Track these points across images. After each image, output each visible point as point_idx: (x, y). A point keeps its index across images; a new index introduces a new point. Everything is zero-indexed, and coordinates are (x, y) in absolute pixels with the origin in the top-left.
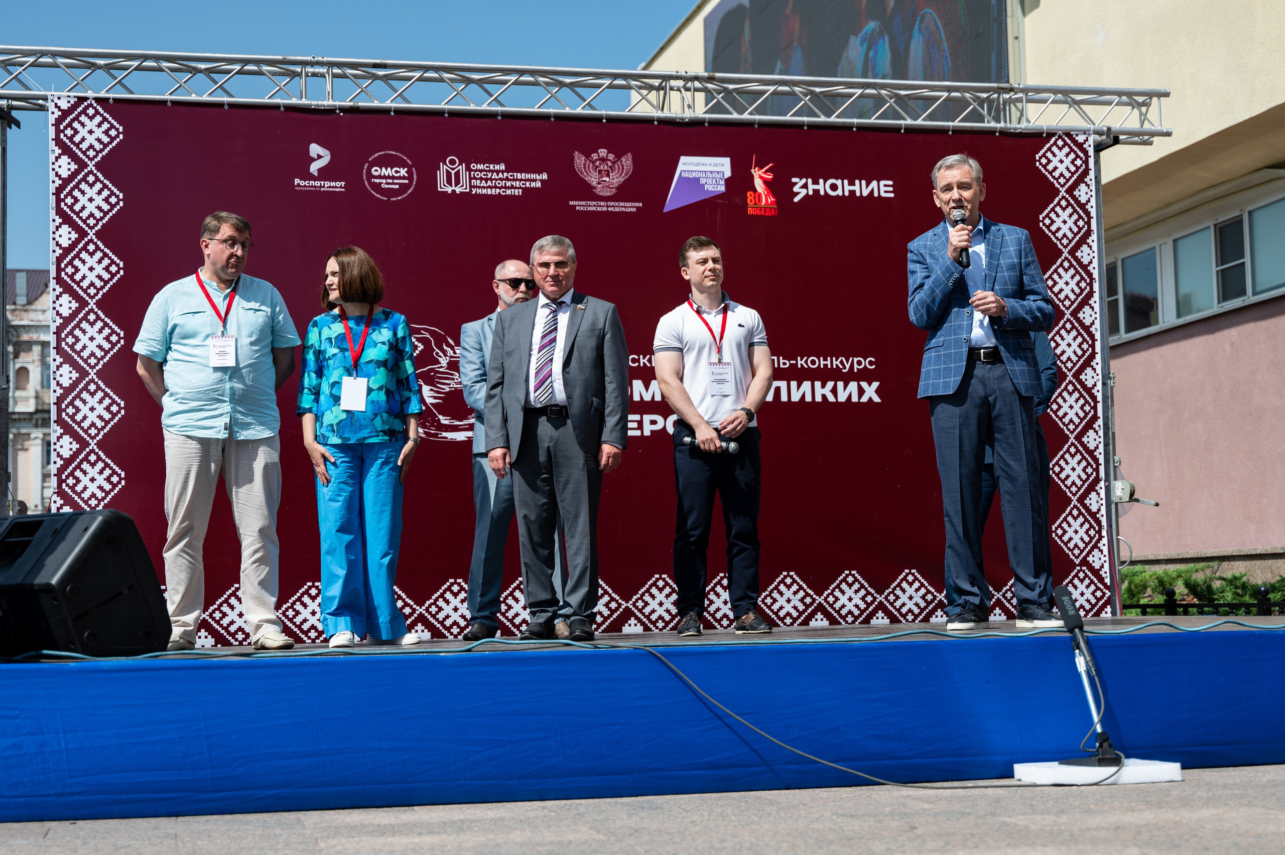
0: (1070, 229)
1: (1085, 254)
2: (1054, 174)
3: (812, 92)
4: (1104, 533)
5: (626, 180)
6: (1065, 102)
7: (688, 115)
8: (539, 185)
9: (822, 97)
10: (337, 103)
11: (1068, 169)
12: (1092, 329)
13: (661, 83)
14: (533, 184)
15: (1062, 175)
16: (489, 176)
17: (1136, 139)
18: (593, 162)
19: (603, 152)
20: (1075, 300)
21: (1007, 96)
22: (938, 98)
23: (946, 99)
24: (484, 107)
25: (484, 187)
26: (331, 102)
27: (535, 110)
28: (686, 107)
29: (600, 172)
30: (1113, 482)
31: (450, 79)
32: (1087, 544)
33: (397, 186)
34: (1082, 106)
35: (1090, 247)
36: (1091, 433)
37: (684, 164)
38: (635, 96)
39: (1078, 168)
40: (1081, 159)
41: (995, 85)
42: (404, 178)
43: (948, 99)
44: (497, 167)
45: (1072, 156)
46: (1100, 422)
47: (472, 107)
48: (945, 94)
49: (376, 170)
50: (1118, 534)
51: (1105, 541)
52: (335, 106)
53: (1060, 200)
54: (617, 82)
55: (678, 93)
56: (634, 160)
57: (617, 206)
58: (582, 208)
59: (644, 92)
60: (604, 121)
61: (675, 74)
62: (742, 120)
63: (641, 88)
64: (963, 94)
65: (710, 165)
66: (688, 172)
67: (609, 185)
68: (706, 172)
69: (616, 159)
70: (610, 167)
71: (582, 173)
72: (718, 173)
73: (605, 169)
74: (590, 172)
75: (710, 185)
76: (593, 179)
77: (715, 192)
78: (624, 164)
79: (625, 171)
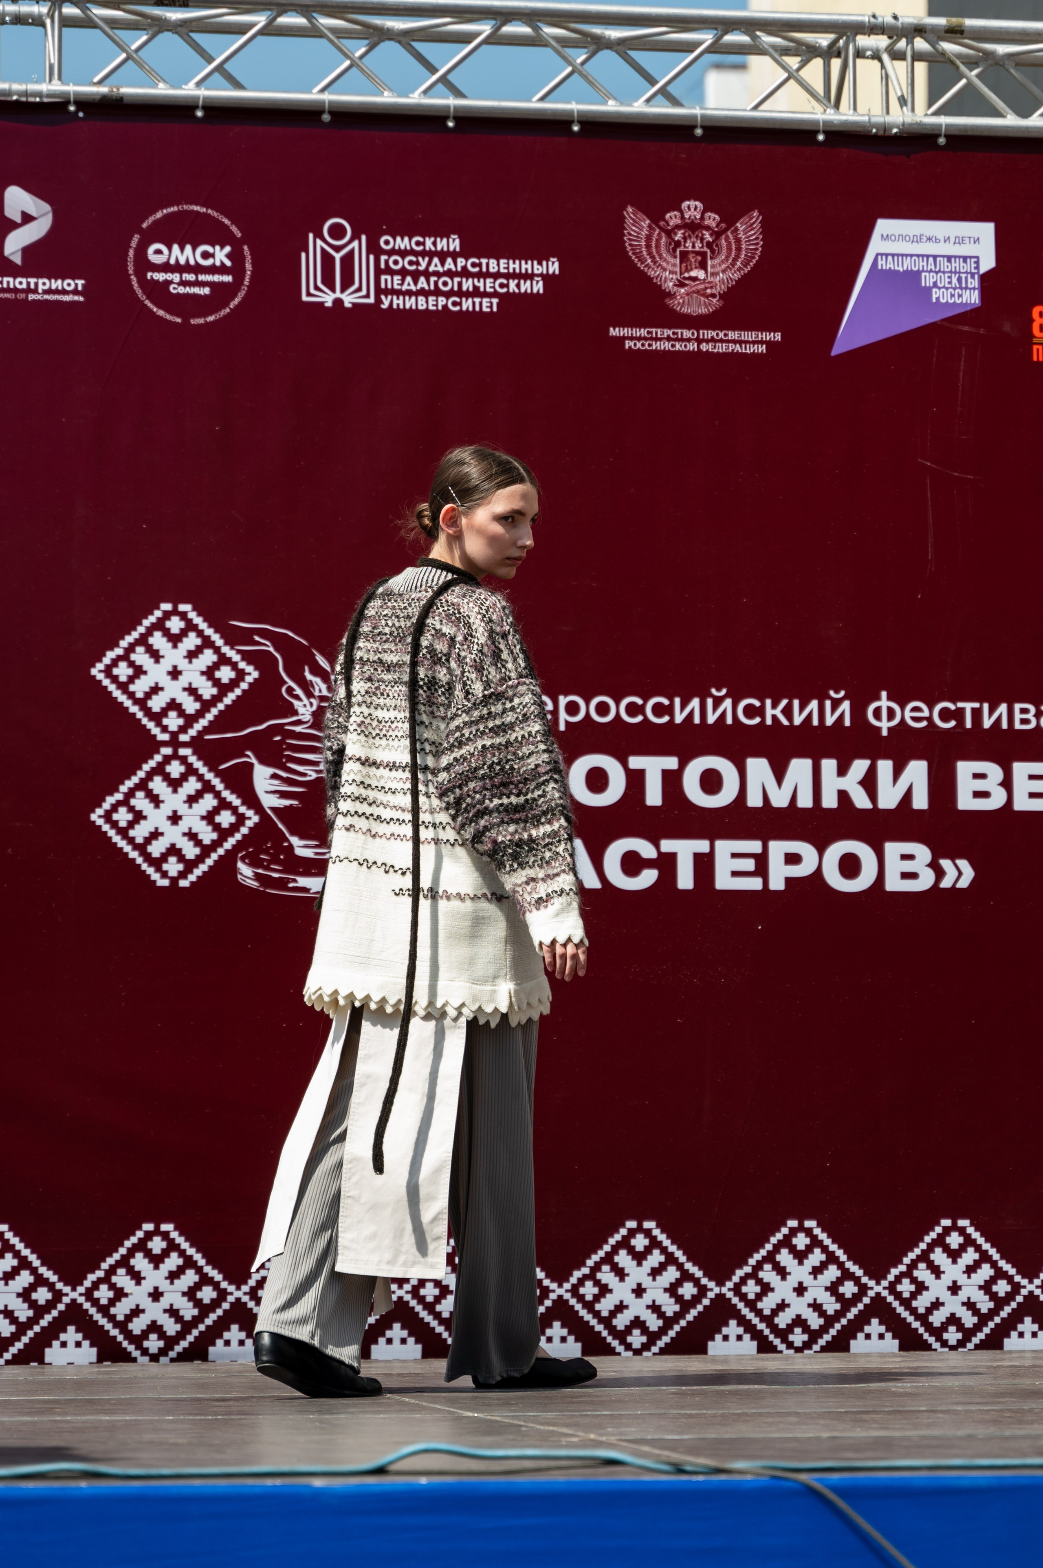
5: (744, 277)
7: (898, 118)
8: (538, 287)
10: (71, 88)
13: (834, 44)
14: (525, 286)
16: (422, 268)
18: (670, 233)
19: (692, 208)
24: (415, 98)
25: (409, 293)
26: (56, 86)
27: (533, 104)
28: (894, 103)
29: (684, 256)
31: (334, 30)
33: (207, 291)
37: (885, 238)
38: (770, 71)
42: (222, 269)
44: (442, 244)
47: (387, 98)
49: (158, 252)
52: (66, 94)
54: (729, 38)
55: (876, 63)
56: (766, 228)
57: (721, 341)
58: (639, 345)
59: (793, 62)
60: (699, 132)
61: (866, 19)
62: (1027, 129)
63: (786, 52)
65: (947, 240)
66: (893, 255)
67: (706, 288)
68: (935, 257)
69: (723, 225)
70: (709, 245)
71: (642, 261)
72: (965, 259)
73: (697, 249)
74: (660, 255)
75: (944, 288)
76: (666, 274)
77: (955, 306)
78: (742, 236)
79: (743, 255)
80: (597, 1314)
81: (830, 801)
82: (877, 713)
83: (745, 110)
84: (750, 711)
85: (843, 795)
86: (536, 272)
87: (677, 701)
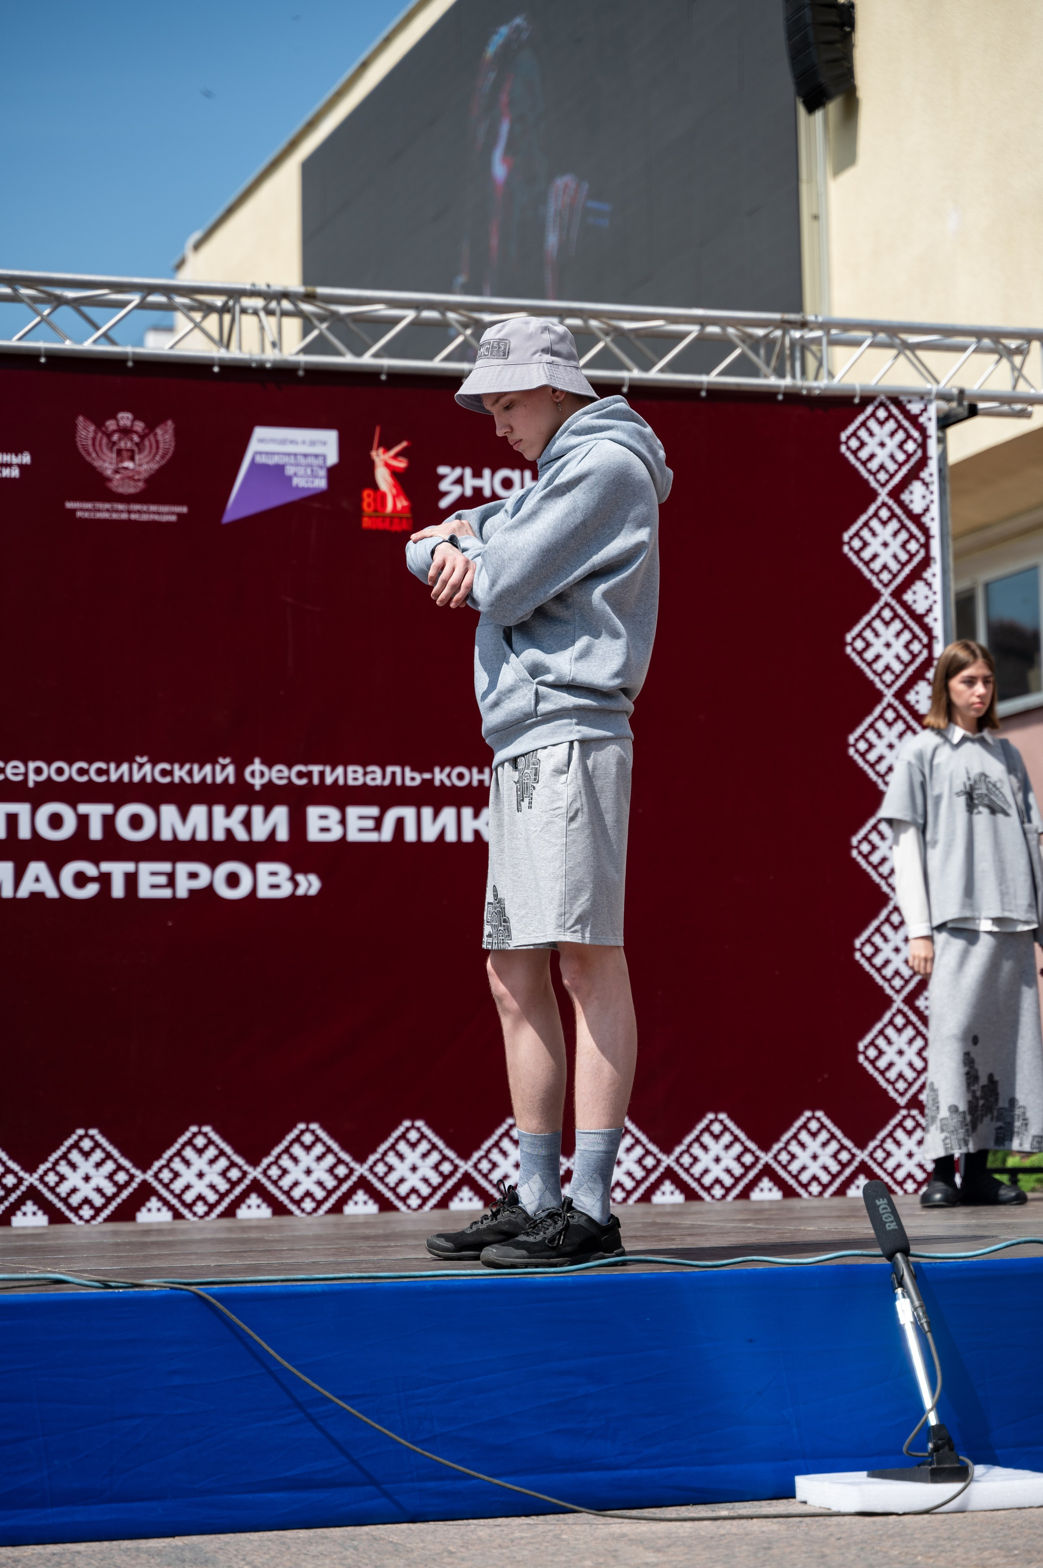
0: (895, 557)
1: (920, 597)
2: (869, 465)
3: (478, 323)
5: (161, 468)
6: (890, 346)
7: (271, 356)
8: (15, 473)
11: (892, 457)
13: (226, 304)
14: (6, 473)
15: (882, 467)
17: (1006, 408)
18: (109, 436)
19: (125, 418)
20: (902, 672)
21: (797, 334)
22: (682, 336)
23: (696, 339)
27: (14, 343)
28: (268, 346)
29: (119, 452)
34: (921, 354)
35: (929, 585)
37: (261, 441)
38: (182, 322)
39: (909, 456)
40: (915, 440)
41: (777, 316)
43: (701, 339)
45: (900, 435)
48: (694, 330)
53: (879, 508)
54: (153, 298)
55: (254, 319)
56: (177, 433)
57: (145, 512)
58: (86, 515)
59: (197, 316)
60: (130, 364)
61: (248, 287)
62: (361, 366)
63: (191, 309)
64: (724, 328)
65: (304, 442)
66: (267, 453)
67: (134, 476)
68: (295, 455)
69: (147, 431)
70: (137, 444)
71: (89, 454)
72: (316, 456)
73: (128, 448)
74: (102, 451)
75: (302, 477)
76: (107, 465)
77: (309, 489)
78: (160, 438)
79: (161, 452)
80: (57, 1195)
81: (219, 835)
82: (253, 774)
83: (163, 349)
84: (164, 773)
85: (229, 832)
86: (14, 463)
87: (113, 766)
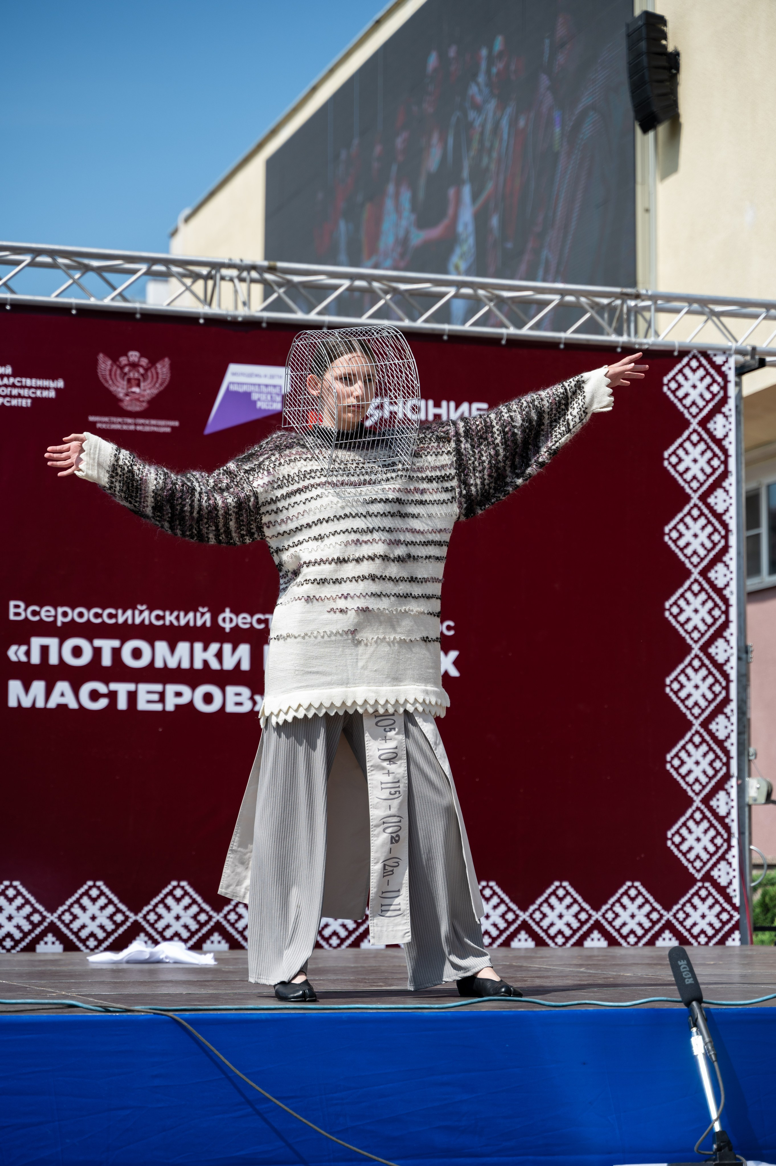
0: (702, 470)
1: (720, 501)
2: (684, 402)
3: (395, 291)
4: (734, 842)
5: (160, 393)
6: (701, 313)
7: (242, 312)
8: (52, 394)
9: (407, 295)
11: (701, 396)
12: (726, 592)
13: (210, 273)
14: (45, 394)
15: (694, 403)
18: (122, 368)
19: (134, 355)
20: (706, 556)
21: (632, 303)
22: (547, 303)
23: (558, 305)
27: (52, 298)
28: (240, 305)
29: (129, 381)
30: (747, 779)
32: (712, 855)
34: (724, 319)
35: (727, 491)
36: (721, 718)
37: (234, 374)
38: (177, 286)
39: (714, 395)
40: (719, 384)
44: (2, 370)
45: (708, 380)
46: (733, 705)
48: (556, 298)
50: (750, 843)
51: (735, 851)
53: (691, 433)
54: (156, 268)
55: (230, 284)
56: (172, 367)
57: (147, 425)
58: (104, 426)
59: (188, 281)
60: (138, 316)
61: (226, 261)
62: (308, 321)
63: (184, 276)
64: (577, 298)
65: (265, 376)
66: (238, 384)
67: (139, 398)
68: (259, 385)
69: (150, 365)
70: (142, 375)
71: (107, 381)
72: (275, 386)
73: (136, 377)
74: (116, 380)
75: (264, 401)
76: (120, 390)
77: (269, 410)
78: (159, 371)
79: (160, 381)
80: (71, 930)
81: (198, 665)
82: (224, 620)
83: (162, 305)
84: (158, 618)
85: (206, 663)
86: (51, 387)
87: (120, 612)
